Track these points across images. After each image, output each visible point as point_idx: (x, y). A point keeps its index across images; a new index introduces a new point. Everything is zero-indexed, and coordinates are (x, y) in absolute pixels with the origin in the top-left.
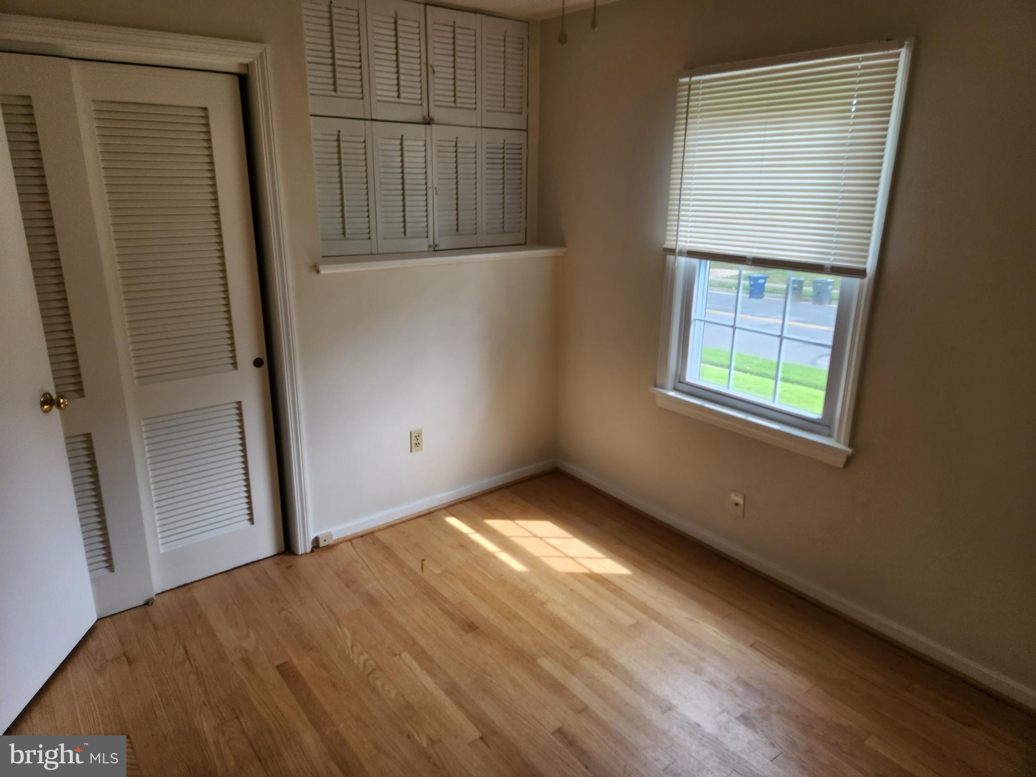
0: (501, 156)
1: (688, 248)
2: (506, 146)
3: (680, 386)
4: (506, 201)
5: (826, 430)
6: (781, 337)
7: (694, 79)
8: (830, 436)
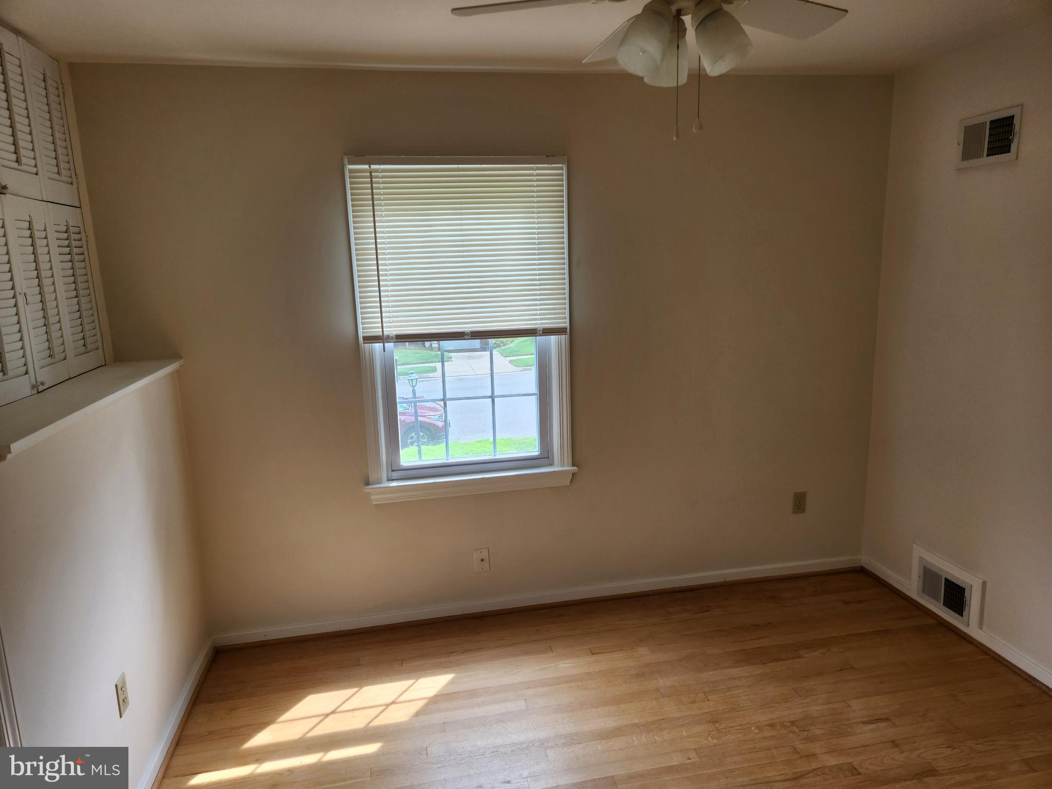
0: (66, 242)
1: (395, 333)
2: (72, 229)
3: (395, 475)
4: (83, 306)
5: (546, 461)
6: (492, 397)
7: (373, 167)
8: (551, 465)
